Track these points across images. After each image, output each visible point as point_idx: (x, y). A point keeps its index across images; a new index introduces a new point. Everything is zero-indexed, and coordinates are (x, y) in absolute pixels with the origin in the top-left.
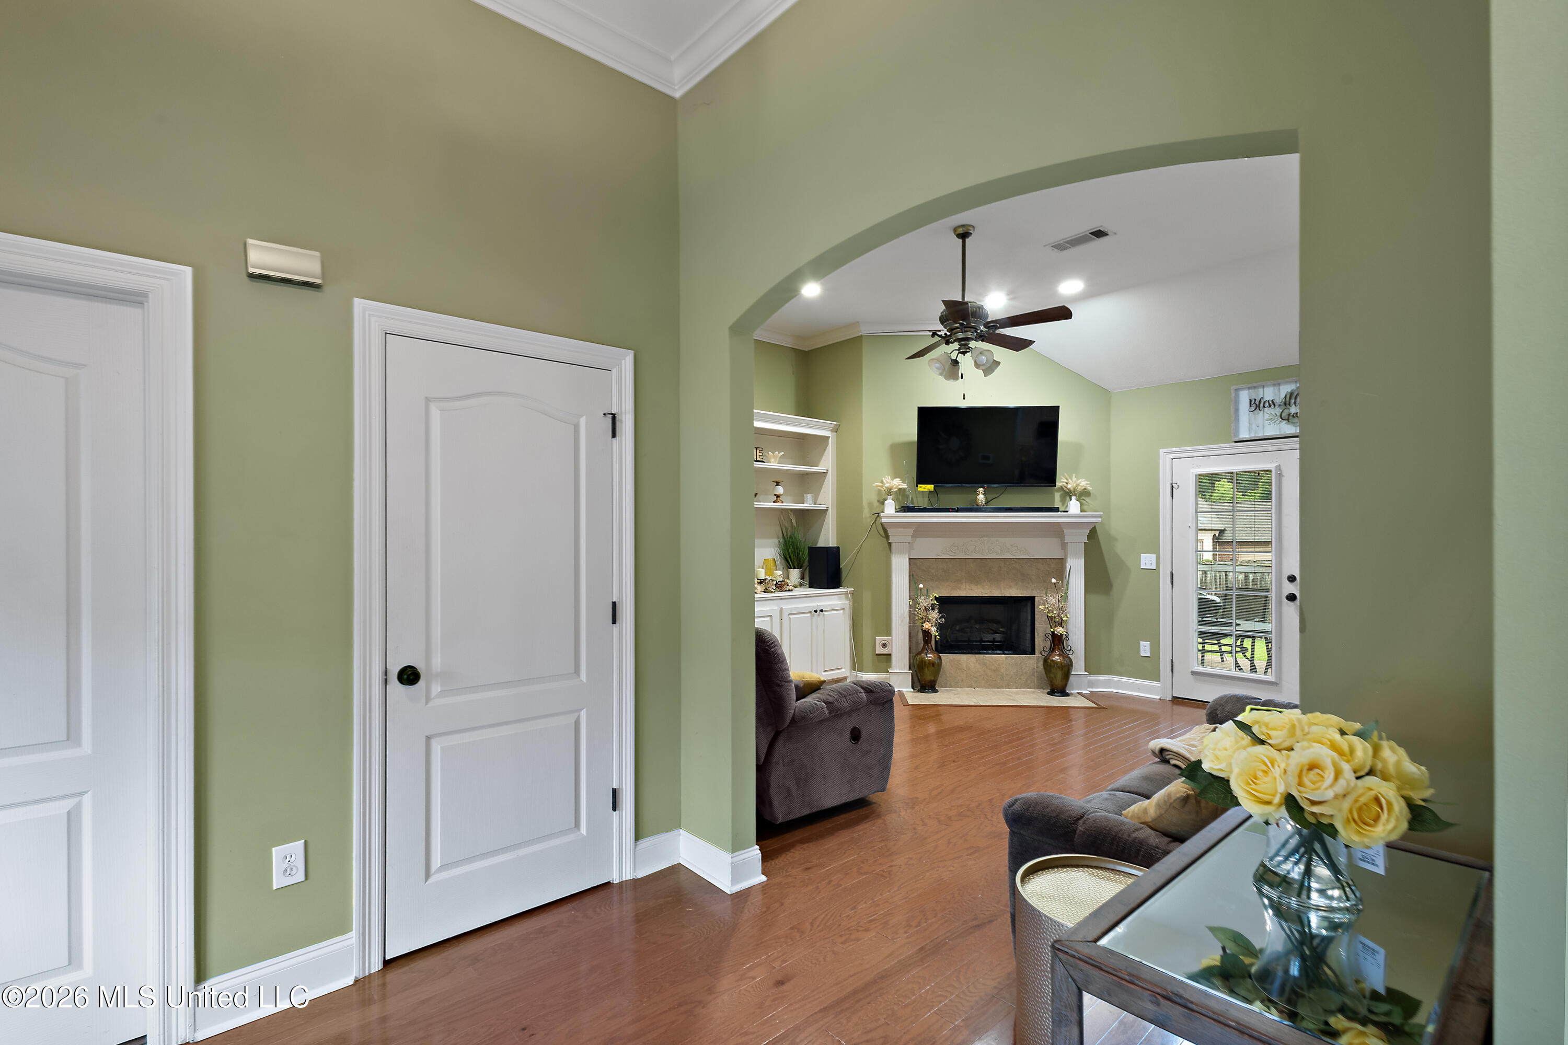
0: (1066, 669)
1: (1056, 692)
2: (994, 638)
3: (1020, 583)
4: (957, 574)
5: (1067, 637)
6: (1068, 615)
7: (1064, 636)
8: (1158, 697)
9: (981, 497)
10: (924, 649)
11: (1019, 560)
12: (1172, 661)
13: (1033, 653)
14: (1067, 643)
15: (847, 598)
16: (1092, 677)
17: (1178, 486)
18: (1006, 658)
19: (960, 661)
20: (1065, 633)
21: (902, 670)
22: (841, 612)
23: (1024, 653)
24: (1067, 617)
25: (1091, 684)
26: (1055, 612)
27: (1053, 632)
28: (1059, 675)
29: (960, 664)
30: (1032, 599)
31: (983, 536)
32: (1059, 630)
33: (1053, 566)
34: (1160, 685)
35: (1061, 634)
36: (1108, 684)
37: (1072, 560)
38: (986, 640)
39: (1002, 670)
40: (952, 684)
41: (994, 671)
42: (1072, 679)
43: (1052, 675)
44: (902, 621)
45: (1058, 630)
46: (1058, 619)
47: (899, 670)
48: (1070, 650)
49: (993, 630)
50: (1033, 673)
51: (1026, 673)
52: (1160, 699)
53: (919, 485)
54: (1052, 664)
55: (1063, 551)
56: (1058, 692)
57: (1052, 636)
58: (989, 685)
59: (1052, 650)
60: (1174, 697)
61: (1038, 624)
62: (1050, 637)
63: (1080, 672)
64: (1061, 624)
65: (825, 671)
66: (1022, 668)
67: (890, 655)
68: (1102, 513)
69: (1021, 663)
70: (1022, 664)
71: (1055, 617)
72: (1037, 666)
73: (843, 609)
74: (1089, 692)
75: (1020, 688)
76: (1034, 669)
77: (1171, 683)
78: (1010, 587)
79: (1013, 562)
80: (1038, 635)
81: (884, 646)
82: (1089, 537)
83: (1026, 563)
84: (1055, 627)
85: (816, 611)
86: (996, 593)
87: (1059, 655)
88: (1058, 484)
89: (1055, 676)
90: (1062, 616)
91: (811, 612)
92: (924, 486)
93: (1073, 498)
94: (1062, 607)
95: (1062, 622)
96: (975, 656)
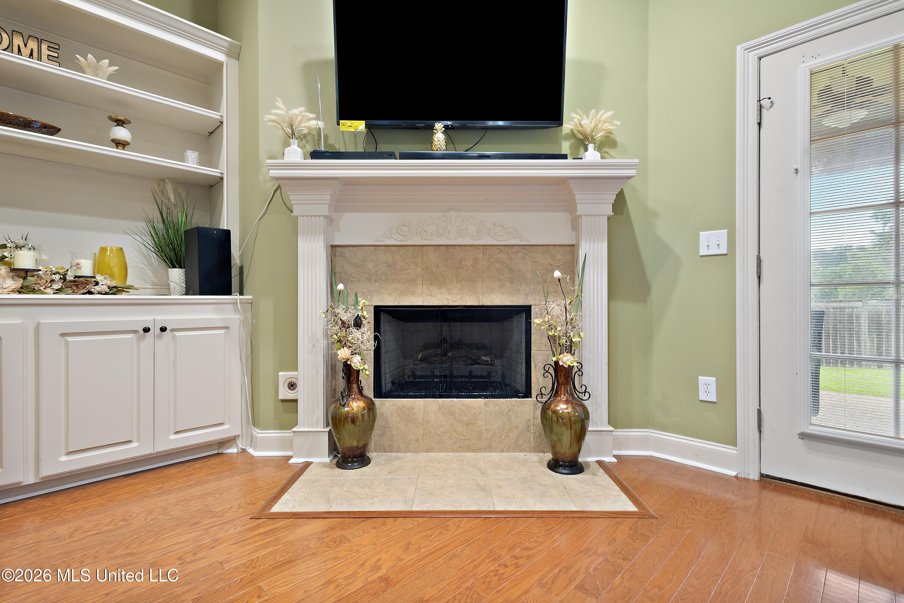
0: (578, 426)
1: (561, 466)
2: (470, 372)
3: (508, 285)
4: (408, 271)
5: (579, 370)
6: (582, 334)
7: (576, 369)
8: (733, 473)
9: (439, 137)
10: (348, 393)
11: (506, 249)
12: (759, 412)
13: (528, 394)
14: (580, 381)
15: (236, 310)
16: (620, 433)
17: (772, 103)
18: (485, 404)
19: (413, 409)
20: (575, 364)
21: (313, 427)
22: (222, 332)
23: (515, 394)
24: (579, 336)
25: (619, 443)
26: (559, 329)
27: (556, 363)
28: (566, 436)
29: (413, 414)
30: (527, 310)
31: (449, 209)
32: (567, 360)
33: (558, 257)
34: (735, 452)
35: (569, 365)
36: (644, 443)
37: (588, 243)
38: (460, 374)
39: (480, 423)
40: (402, 446)
41: (467, 424)
42: (588, 439)
43: (555, 438)
44: (313, 346)
45: (565, 359)
46: (564, 341)
47: (309, 427)
48: (585, 392)
49: (471, 359)
50: (528, 427)
51: (516, 427)
52: (736, 477)
53: (341, 121)
54: (554, 418)
55: (574, 232)
56: (565, 467)
57: (556, 371)
58: (460, 447)
59: (555, 393)
60: (762, 475)
61: (535, 349)
62: (552, 371)
63: (601, 427)
64: (570, 348)
65: (177, 433)
66: (510, 419)
67: (296, 401)
68: (637, 161)
69: (508, 412)
70: (511, 412)
71: (559, 338)
72: (534, 415)
73: (227, 328)
74: (615, 460)
75: (508, 452)
76: (530, 420)
77: (758, 450)
78: (492, 291)
79: (497, 251)
80: (536, 366)
81: (292, 386)
82: (615, 207)
83: (517, 252)
84: (560, 354)
85: (146, 330)
86: (470, 300)
87: (567, 402)
88: (567, 126)
89: (559, 440)
90: (572, 334)
91: (135, 332)
92: (349, 122)
93: (591, 147)
94: (572, 319)
95: (571, 346)
96: (438, 401)
